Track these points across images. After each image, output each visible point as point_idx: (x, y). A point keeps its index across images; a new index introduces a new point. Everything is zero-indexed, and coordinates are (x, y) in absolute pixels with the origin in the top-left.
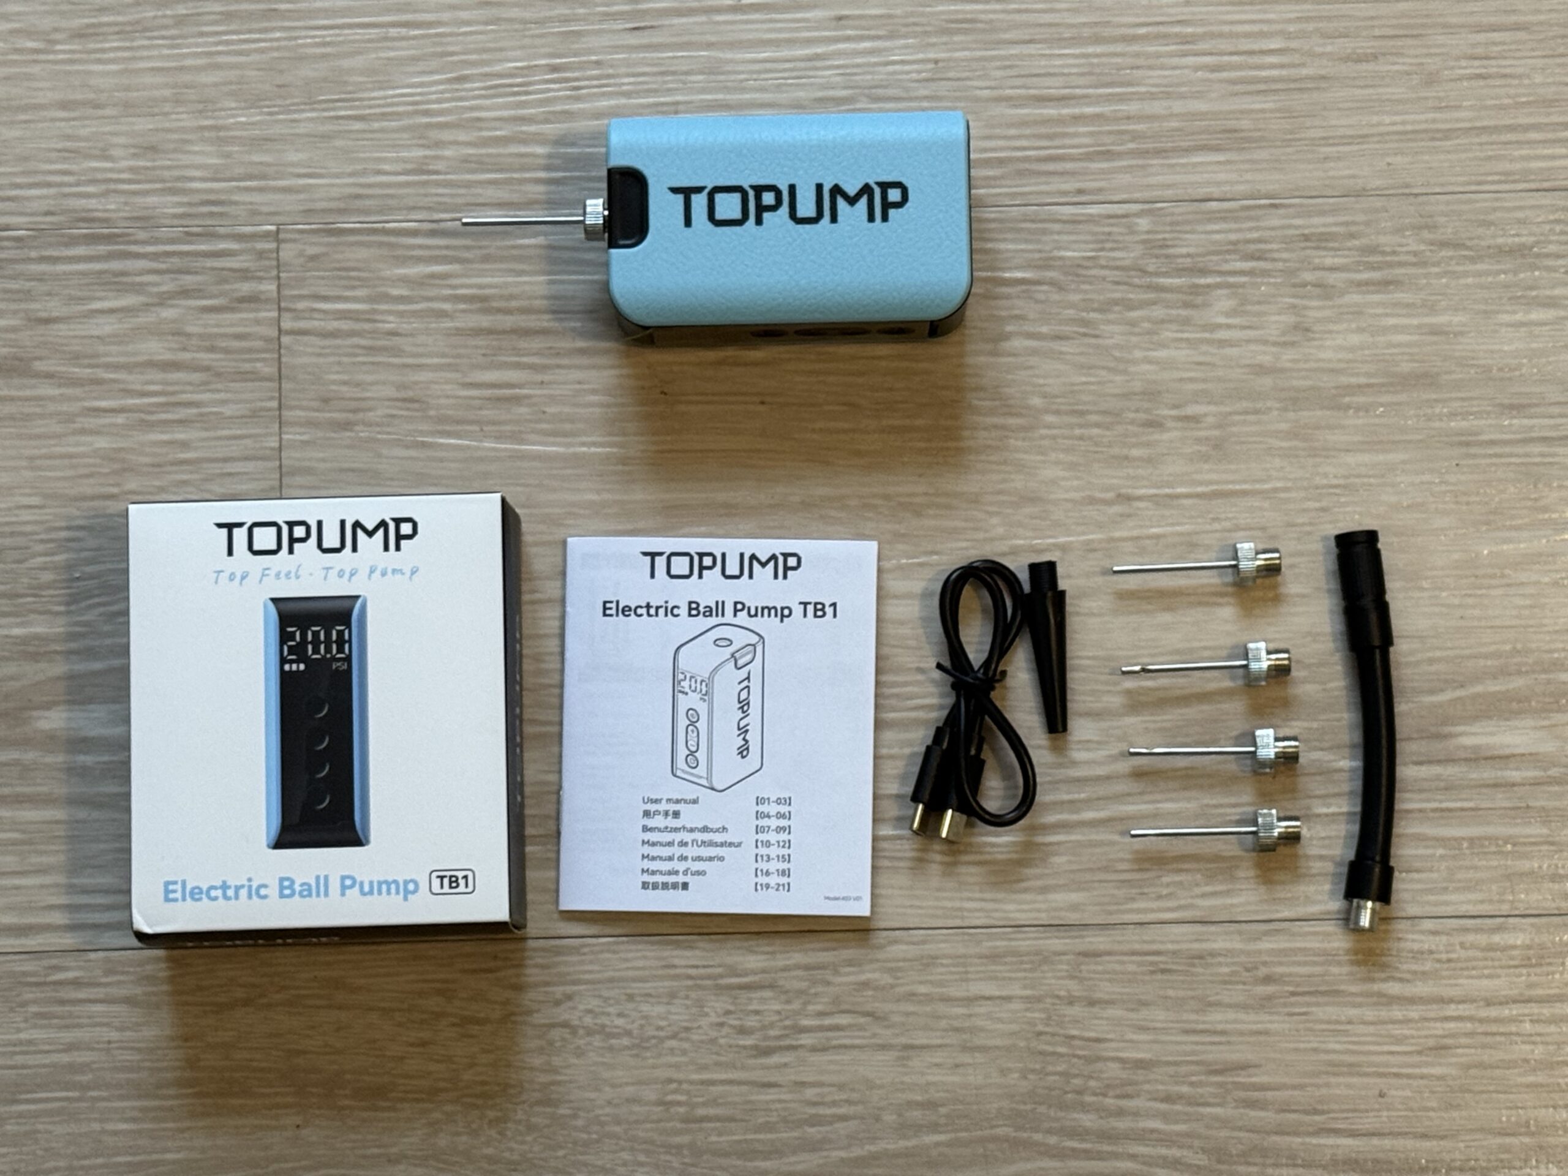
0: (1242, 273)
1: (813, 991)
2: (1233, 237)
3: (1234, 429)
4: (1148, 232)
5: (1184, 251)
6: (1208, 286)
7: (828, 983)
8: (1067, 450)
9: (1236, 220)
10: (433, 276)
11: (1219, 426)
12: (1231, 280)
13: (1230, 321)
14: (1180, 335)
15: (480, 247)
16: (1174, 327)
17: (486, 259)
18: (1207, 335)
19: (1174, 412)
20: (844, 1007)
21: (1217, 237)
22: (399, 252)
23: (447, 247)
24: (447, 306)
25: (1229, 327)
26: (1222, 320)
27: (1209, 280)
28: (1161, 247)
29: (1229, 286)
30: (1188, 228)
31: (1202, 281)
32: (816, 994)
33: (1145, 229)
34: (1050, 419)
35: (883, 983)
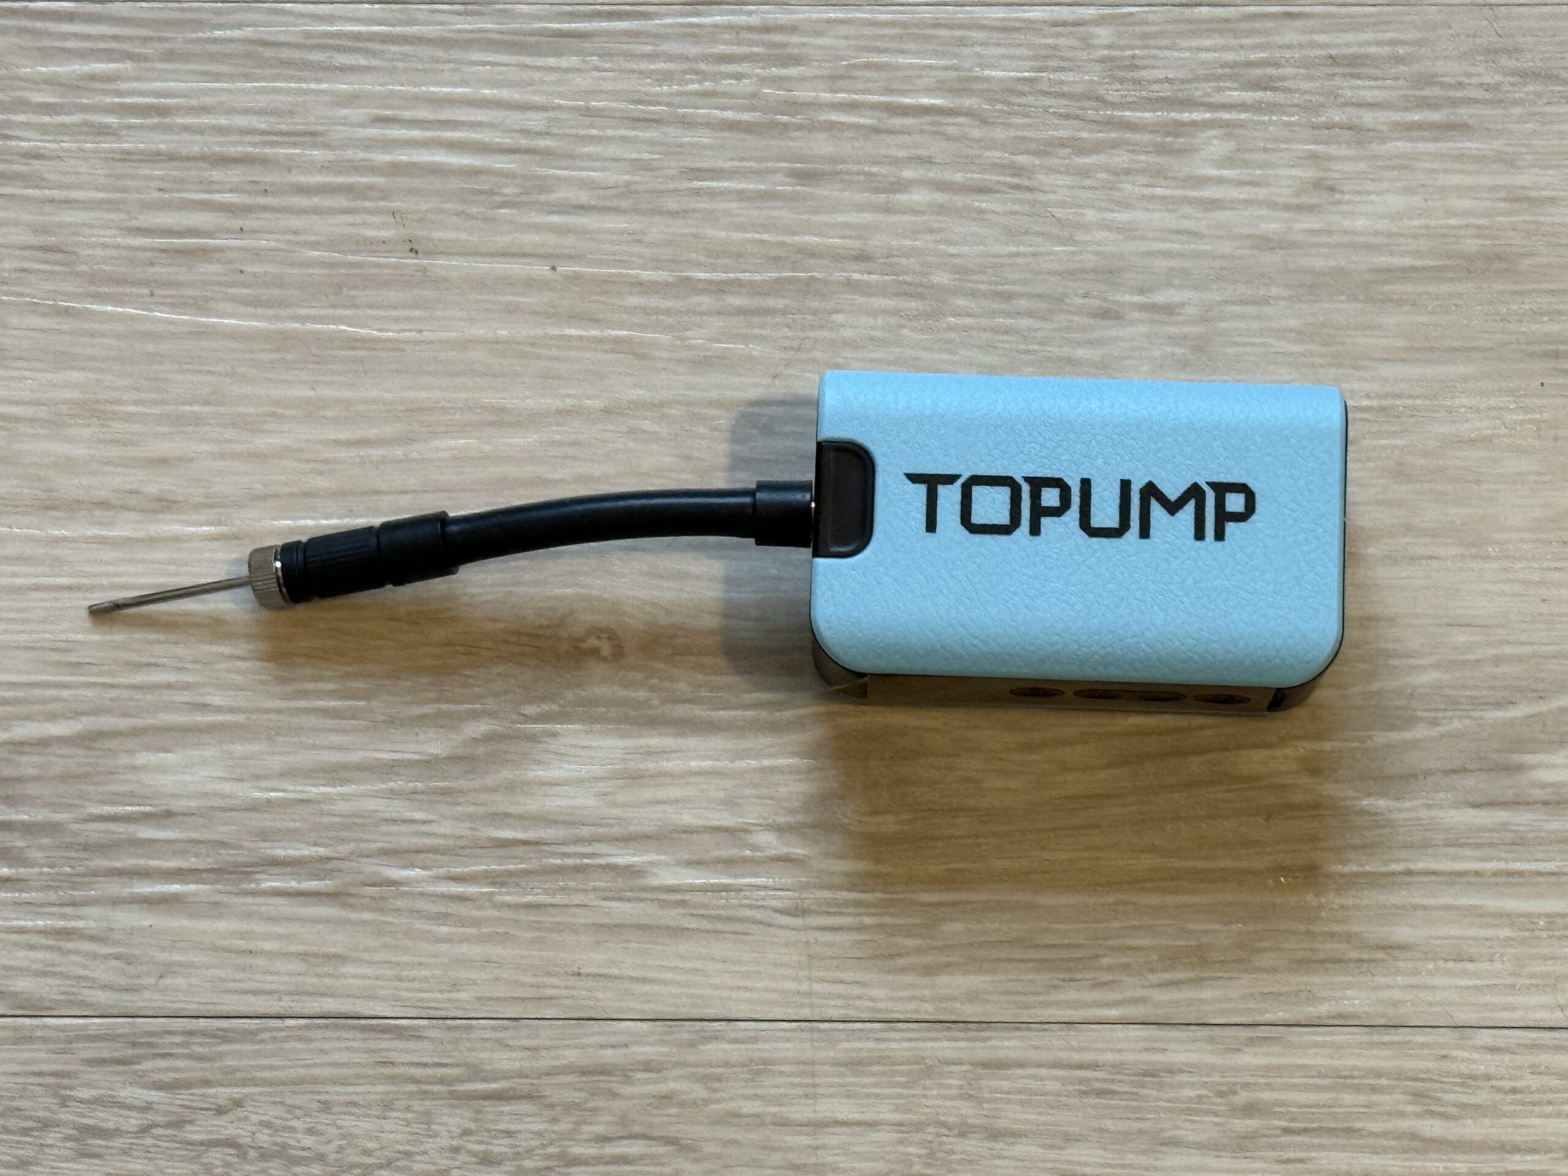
0: (1243, 107)
1: (590, 1105)
2: (1230, 57)
3: (1223, 325)
4: (1110, 47)
5: (1160, 74)
6: (1193, 123)
7: (615, 1095)
8: (987, 348)
9: (1235, 33)
10: (92, 77)
11: (1204, 320)
12: (1226, 116)
13: (1226, 173)
14: (1148, 191)
15: (160, 39)
16: (1144, 180)
17: (170, 56)
18: (1189, 193)
19: (1138, 299)
20: (636, 1129)
21: (1210, 56)
22: (47, 43)
23: (115, 38)
24: (110, 120)
25: (1221, 181)
26: (1213, 172)
27: (1196, 116)
28: (1128, 68)
29: (1226, 124)
30: (1163, 42)
31: (1186, 116)
32: (594, 1110)
33: (1106, 42)
34: (961, 302)
35: (693, 1096)
